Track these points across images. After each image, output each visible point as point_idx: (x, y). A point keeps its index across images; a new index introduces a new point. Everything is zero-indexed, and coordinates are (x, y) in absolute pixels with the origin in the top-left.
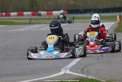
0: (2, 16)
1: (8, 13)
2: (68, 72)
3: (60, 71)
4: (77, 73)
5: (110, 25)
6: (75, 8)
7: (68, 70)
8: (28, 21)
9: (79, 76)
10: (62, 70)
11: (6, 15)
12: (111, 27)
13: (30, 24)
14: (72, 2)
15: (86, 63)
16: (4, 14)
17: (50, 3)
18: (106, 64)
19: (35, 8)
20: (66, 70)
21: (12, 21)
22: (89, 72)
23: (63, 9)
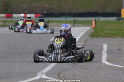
2: (44, 76)
3: (36, 75)
4: (53, 78)
5: (85, 29)
6: (50, 12)
7: (45, 75)
8: (2, 23)
10: (38, 74)
12: (86, 32)
13: (4, 26)
14: (47, 6)
15: (62, 68)
17: (24, 5)
18: (83, 69)
19: (9, 10)
20: (42, 74)
22: (65, 78)
23: (38, 12)
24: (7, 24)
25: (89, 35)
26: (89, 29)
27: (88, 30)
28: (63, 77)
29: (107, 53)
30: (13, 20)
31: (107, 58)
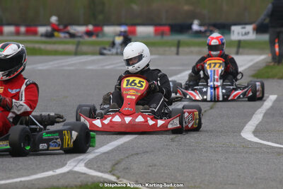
0: (18, 33)
1: (33, 28)
4: (99, 171)
5: (252, 60)
7: (83, 164)
9: (98, 177)
11: (28, 32)
14: (186, 8)
15: (138, 148)
16: (23, 29)
17: (135, 7)
18: (183, 152)
19: (100, 17)
21: (37, 46)
22: (127, 171)
23: (164, 21)
24: (84, 48)
25: (253, 73)
26: (263, 60)
27: (257, 63)
28: (124, 169)
29: (266, 115)
30: (105, 39)
31: (257, 127)
